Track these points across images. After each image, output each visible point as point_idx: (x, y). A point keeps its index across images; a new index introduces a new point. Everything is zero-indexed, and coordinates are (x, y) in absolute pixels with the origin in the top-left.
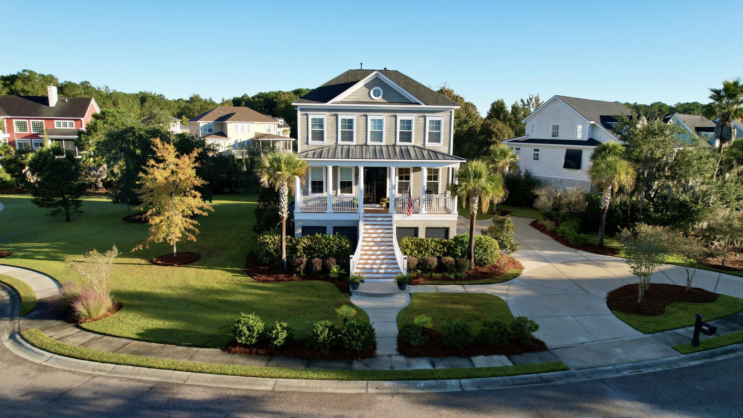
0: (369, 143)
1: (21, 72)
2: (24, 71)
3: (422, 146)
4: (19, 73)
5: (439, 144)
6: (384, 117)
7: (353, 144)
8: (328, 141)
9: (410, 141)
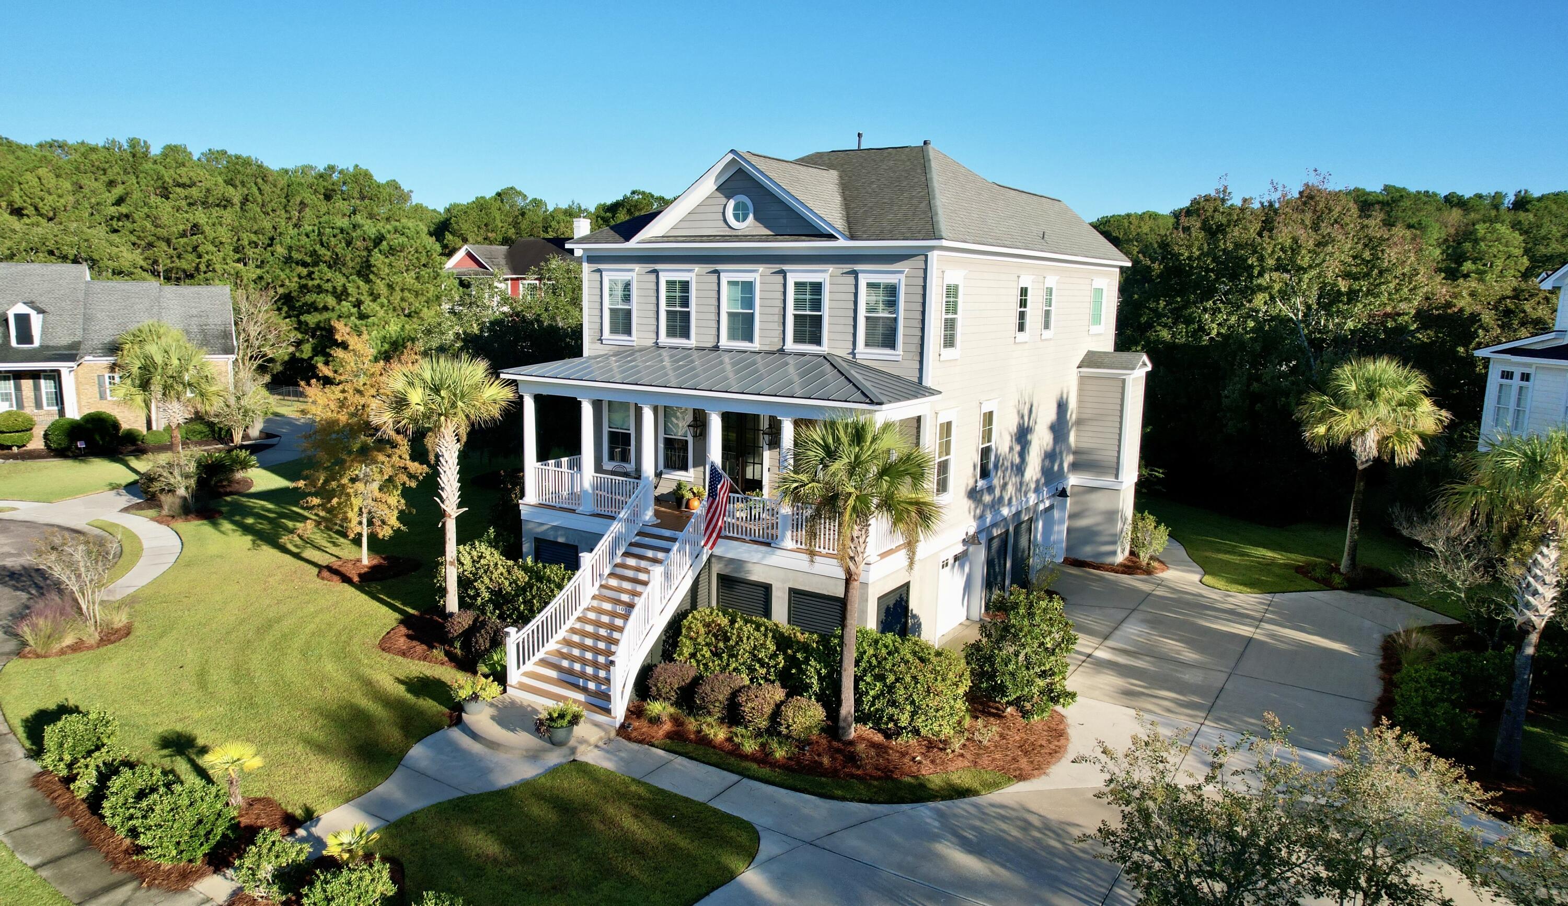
0: (724, 342)
1: (629, 194)
2: (633, 193)
3: (850, 357)
4: (625, 198)
5: (892, 352)
6: (757, 274)
7: (690, 346)
8: (640, 336)
9: (817, 341)
